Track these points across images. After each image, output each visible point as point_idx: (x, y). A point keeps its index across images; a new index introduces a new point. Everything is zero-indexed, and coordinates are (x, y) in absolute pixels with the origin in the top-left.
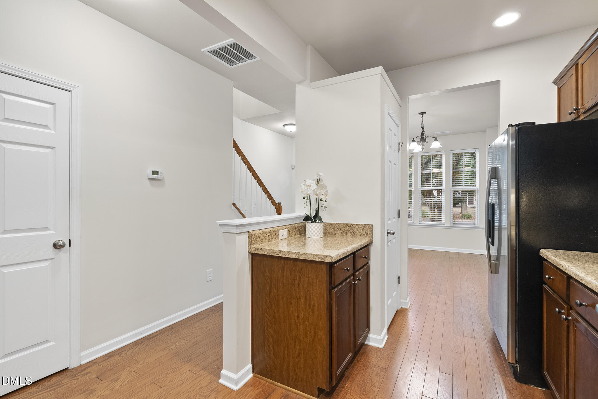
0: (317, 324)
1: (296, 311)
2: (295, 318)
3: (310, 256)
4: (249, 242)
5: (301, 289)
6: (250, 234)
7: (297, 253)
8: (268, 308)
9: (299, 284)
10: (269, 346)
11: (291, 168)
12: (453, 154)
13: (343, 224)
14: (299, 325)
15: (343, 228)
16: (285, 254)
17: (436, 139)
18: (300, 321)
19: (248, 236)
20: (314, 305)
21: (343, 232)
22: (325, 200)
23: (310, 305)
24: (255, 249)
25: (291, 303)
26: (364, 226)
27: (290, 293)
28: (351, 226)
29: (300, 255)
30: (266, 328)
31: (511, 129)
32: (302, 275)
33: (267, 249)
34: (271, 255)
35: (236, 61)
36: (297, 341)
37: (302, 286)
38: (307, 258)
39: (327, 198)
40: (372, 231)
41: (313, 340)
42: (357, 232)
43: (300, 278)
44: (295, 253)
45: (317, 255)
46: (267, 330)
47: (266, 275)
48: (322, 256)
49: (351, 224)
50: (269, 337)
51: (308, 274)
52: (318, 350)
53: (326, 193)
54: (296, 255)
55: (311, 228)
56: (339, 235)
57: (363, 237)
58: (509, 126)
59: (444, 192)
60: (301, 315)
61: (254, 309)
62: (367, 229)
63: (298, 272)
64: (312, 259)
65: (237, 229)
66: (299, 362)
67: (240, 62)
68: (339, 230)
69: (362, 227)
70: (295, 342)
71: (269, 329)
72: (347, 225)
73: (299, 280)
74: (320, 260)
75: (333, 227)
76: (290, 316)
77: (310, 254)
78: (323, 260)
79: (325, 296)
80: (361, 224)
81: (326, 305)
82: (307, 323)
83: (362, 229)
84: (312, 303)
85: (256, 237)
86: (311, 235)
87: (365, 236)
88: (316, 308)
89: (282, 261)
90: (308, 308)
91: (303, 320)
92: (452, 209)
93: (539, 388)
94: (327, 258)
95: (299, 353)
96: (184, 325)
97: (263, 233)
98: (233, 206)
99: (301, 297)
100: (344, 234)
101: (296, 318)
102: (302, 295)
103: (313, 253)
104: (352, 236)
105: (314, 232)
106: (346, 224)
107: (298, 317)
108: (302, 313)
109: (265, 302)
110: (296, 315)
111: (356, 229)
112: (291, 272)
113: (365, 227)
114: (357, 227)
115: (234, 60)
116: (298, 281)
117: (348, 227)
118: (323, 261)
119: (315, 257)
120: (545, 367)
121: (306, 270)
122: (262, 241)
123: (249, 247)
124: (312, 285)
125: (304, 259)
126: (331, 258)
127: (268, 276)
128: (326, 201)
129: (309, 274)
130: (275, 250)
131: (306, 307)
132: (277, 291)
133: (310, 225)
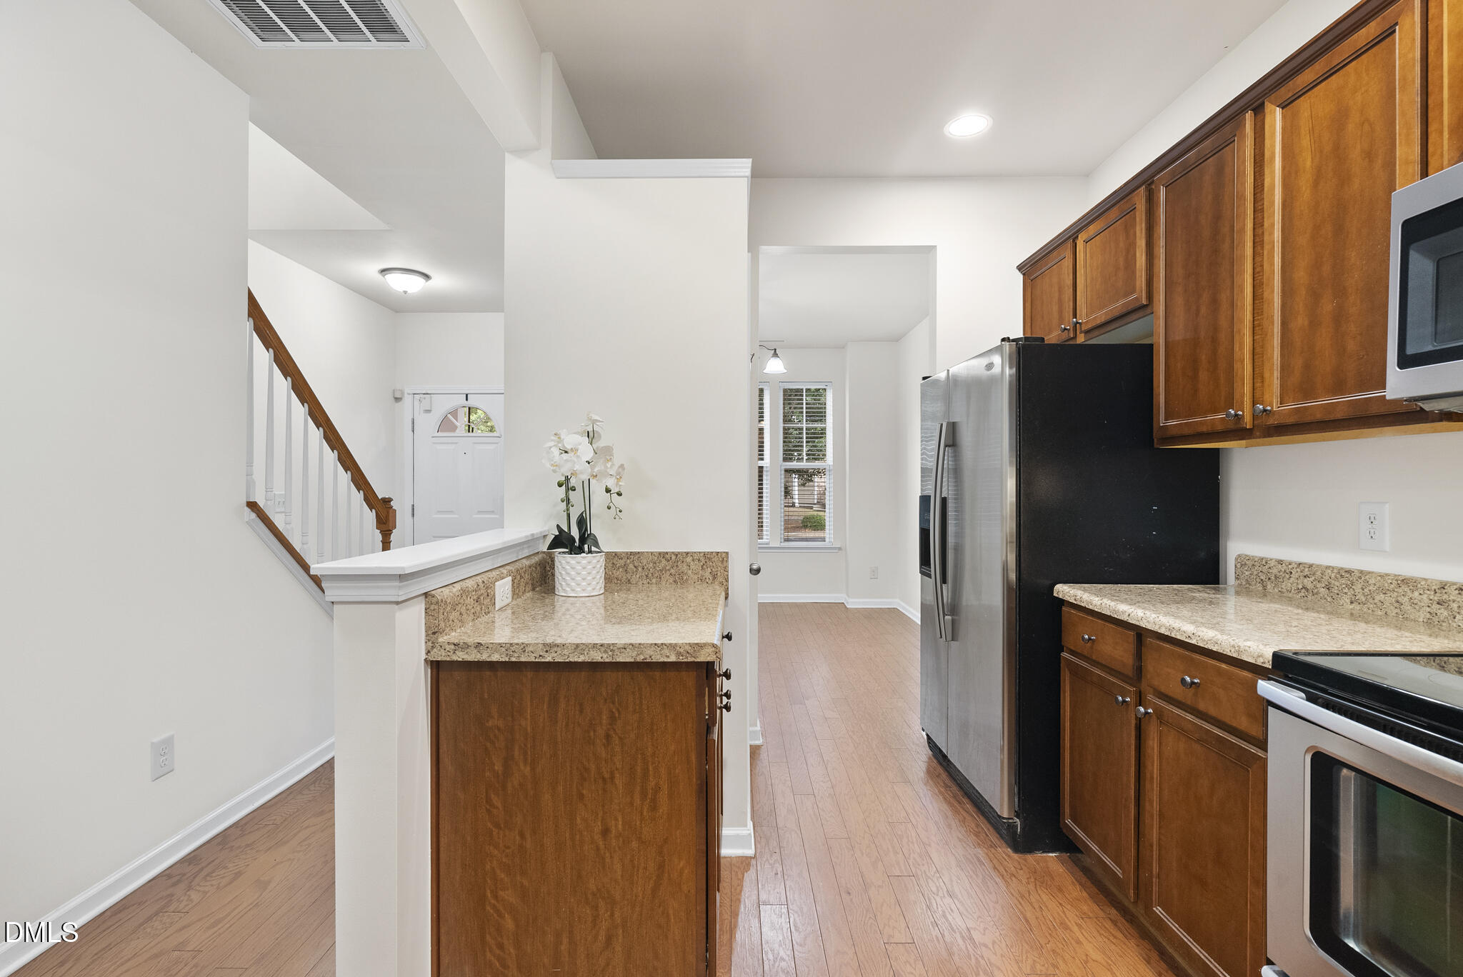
0: (666, 841)
1: (600, 814)
2: (596, 837)
3: (650, 652)
4: (428, 628)
5: (617, 749)
6: (434, 600)
7: (609, 645)
8: (497, 826)
9: (608, 737)
10: (501, 946)
11: (393, 399)
12: (785, 391)
13: (652, 553)
14: (607, 855)
15: (651, 565)
16: (566, 652)
17: (775, 355)
18: (614, 843)
19: (423, 606)
20: (657, 789)
21: (650, 575)
22: (617, 490)
23: (644, 795)
24: (453, 647)
25: (581, 796)
26: (707, 556)
27: (577, 768)
28: (674, 557)
29: (617, 652)
30: (492, 892)
31: (1008, 346)
32: (618, 710)
33: (500, 644)
34: (513, 659)
35: (288, 31)
36: (602, 904)
37: (620, 738)
38: (640, 658)
39: (620, 483)
40: (726, 569)
41: (655, 890)
42: (690, 572)
43: (613, 719)
44: (601, 646)
45: (672, 647)
46: (496, 897)
47: (490, 724)
48: (688, 648)
49: (673, 552)
50: (501, 915)
51: (638, 702)
52: (671, 912)
53: (620, 470)
54: (605, 652)
55: (573, 568)
56: (640, 583)
57: (705, 585)
58: (1003, 340)
59: (769, 473)
60: (616, 826)
61: (443, 840)
62: (714, 564)
63: (606, 700)
64: (658, 657)
65: (400, 588)
66: (608, 965)
67: (301, 36)
68: (640, 569)
69: (702, 559)
70: (596, 908)
71: (501, 893)
72: (663, 555)
73: (611, 724)
74: (681, 659)
75: (622, 562)
76: (578, 837)
77: (652, 644)
78: (692, 656)
79: (693, 757)
80: (700, 552)
81: (694, 780)
82: (635, 844)
83: (702, 564)
84: (652, 783)
85: (449, 608)
86: (573, 590)
87: (710, 582)
88: (663, 797)
89: (552, 676)
90: (637, 801)
91: (621, 839)
92: (783, 510)
93: (1051, 855)
94: (703, 652)
95: (609, 939)
96: (68, 966)
97: (464, 592)
98: (247, 510)
99: (616, 772)
100: (654, 581)
101: (598, 838)
102: (619, 765)
103: (659, 642)
104: (674, 586)
105: (584, 579)
106: (660, 553)
107: (605, 832)
108: (620, 819)
109: (488, 811)
110: (598, 827)
111: (685, 565)
112: (581, 705)
113: (710, 559)
114: (689, 559)
115: (282, 26)
116: (604, 728)
117: (664, 561)
118: (690, 659)
119: (666, 651)
120: (1067, 810)
121: (633, 693)
122: (460, 618)
123: (430, 644)
124: (653, 733)
125: (632, 660)
126: (714, 649)
127: (499, 729)
128: (619, 494)
129: (641, 702)
130: (530, 644)
131: (632, 797)
132: (533, 769)
133: (573, 562)
